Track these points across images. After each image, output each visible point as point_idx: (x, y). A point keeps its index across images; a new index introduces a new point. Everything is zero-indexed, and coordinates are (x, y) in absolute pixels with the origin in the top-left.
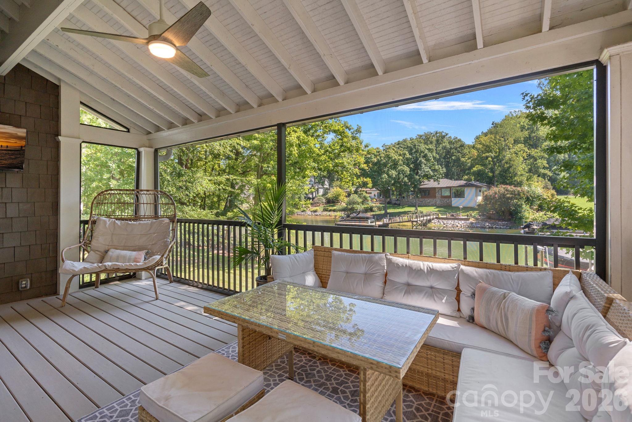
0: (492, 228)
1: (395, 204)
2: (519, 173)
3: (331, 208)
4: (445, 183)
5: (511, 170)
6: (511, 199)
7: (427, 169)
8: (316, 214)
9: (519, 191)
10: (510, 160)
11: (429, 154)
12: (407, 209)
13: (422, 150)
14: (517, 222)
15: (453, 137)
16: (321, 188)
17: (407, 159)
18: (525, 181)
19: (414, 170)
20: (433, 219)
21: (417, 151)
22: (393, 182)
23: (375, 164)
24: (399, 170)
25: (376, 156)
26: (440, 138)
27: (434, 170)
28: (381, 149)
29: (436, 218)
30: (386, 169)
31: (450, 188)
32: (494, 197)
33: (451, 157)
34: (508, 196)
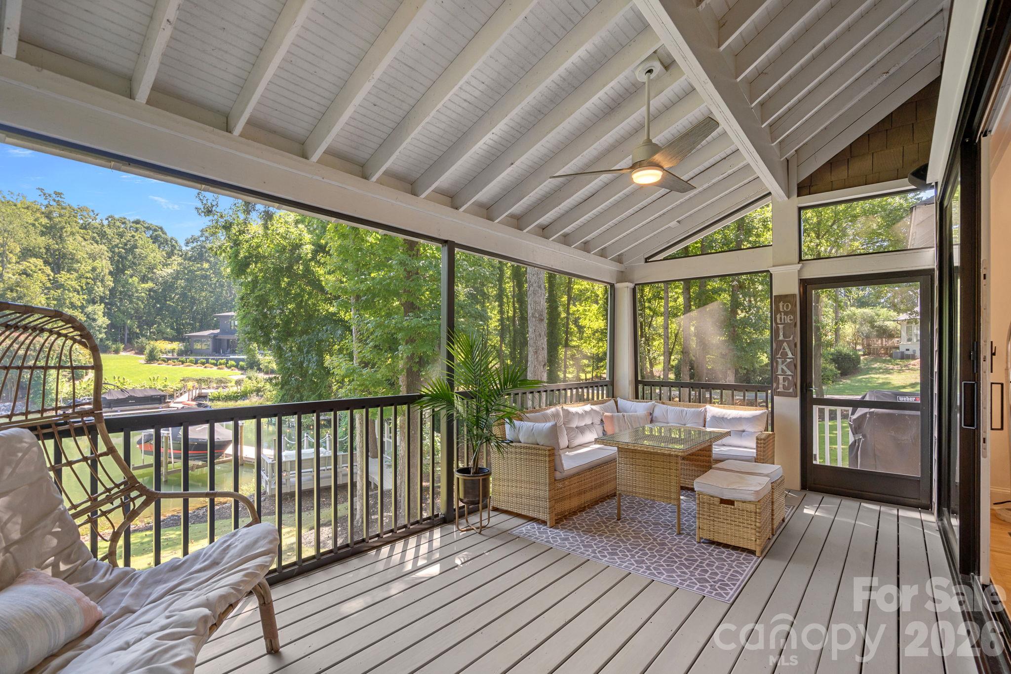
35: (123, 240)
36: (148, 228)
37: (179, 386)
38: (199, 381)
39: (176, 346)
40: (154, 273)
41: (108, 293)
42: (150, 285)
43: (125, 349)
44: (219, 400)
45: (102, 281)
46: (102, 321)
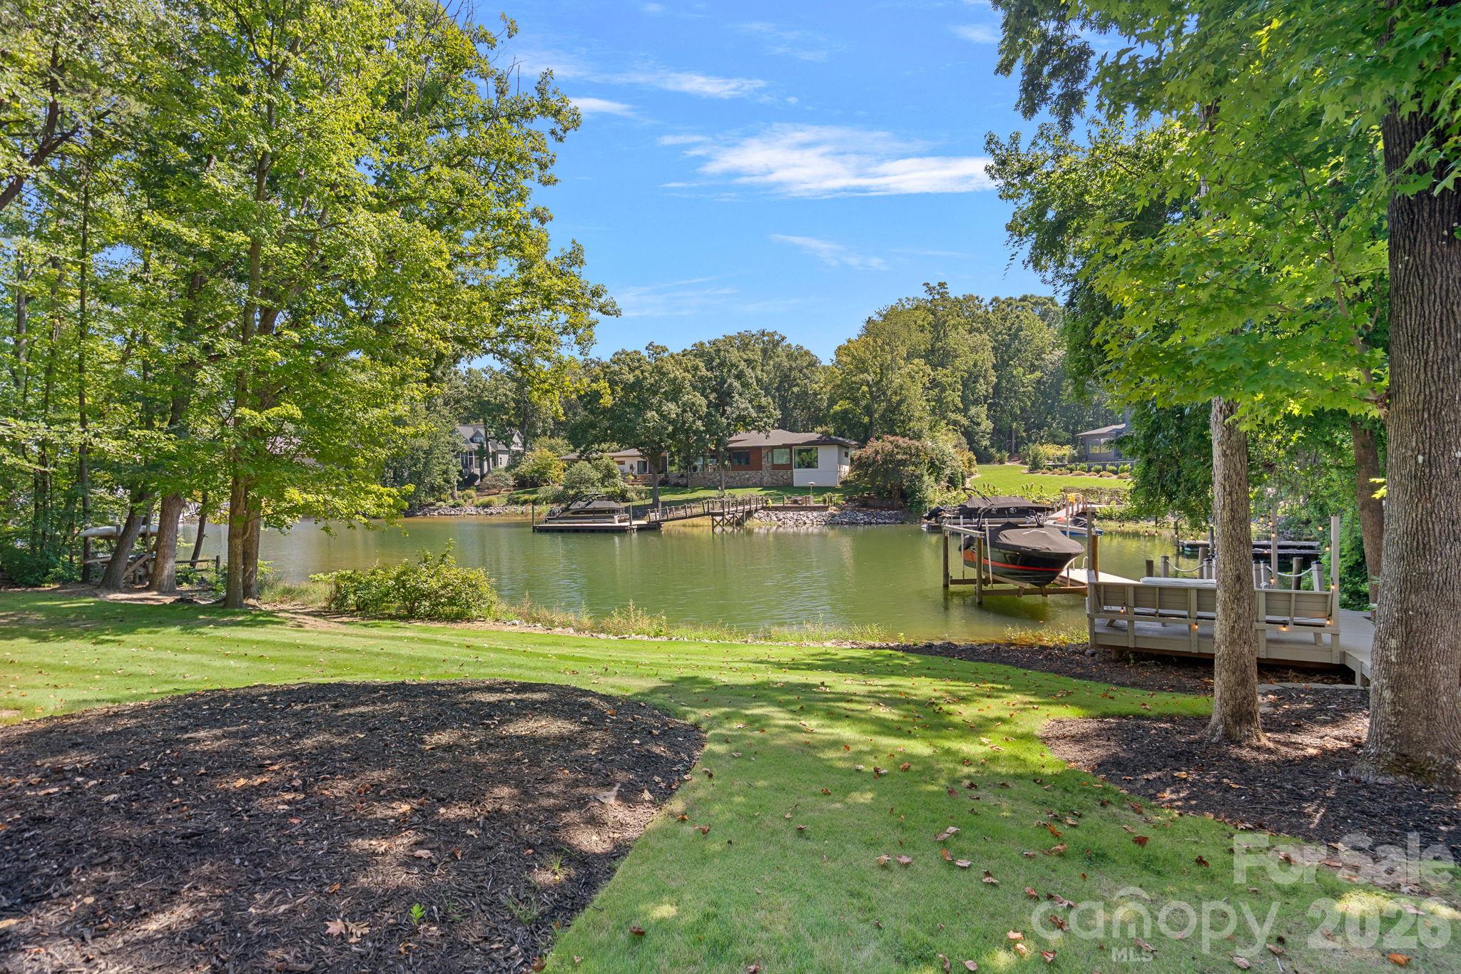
0: (871, 523)
1: (677, 485)
2: (917, 414)
3: (526, 497)
4: (780, 437)
5: (904, 408)
6: (903, 463)
7: (743, 403)
8: (489, 511)
9: (917, 448)
10: (901, 387)
11: (748, 372)
12: (701, 494)
13: (734, 361)
14: (914, 509)
15: (794, 345)
16: (502, 452)
17: (702, 379)
18: (926, 432)
19: (717, 406)
20: (756, 510)
21: (722, 364)
22: (670, 428)
23: (629, 388)
24: (684, 405)
25: (632, 370)
26: (771, 344)
27: (760, 408)
28: (645, 353)
29: (763, 508)
30: (654, 401)
31: (789, 446)
32: (875, 461)
33: (790, 387)
34: (899, 457)
35: (1008, 324)
36: (1035, 304)
37: (1058, 497)
38: (1086, 492)
39: (1067, 450)
40: (1043, 359)
41: (991, 390)
42: (1038, 374)
43: (1010, 459)
44: (1111, 519)
45: (985, 377)
46: (987, 425)
